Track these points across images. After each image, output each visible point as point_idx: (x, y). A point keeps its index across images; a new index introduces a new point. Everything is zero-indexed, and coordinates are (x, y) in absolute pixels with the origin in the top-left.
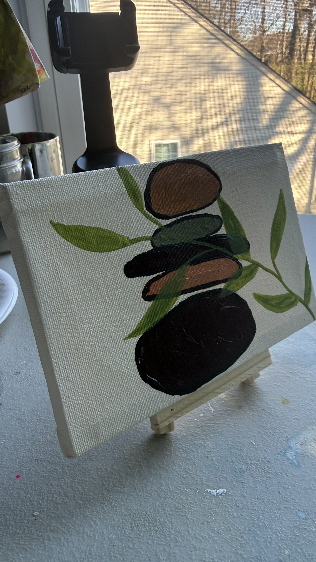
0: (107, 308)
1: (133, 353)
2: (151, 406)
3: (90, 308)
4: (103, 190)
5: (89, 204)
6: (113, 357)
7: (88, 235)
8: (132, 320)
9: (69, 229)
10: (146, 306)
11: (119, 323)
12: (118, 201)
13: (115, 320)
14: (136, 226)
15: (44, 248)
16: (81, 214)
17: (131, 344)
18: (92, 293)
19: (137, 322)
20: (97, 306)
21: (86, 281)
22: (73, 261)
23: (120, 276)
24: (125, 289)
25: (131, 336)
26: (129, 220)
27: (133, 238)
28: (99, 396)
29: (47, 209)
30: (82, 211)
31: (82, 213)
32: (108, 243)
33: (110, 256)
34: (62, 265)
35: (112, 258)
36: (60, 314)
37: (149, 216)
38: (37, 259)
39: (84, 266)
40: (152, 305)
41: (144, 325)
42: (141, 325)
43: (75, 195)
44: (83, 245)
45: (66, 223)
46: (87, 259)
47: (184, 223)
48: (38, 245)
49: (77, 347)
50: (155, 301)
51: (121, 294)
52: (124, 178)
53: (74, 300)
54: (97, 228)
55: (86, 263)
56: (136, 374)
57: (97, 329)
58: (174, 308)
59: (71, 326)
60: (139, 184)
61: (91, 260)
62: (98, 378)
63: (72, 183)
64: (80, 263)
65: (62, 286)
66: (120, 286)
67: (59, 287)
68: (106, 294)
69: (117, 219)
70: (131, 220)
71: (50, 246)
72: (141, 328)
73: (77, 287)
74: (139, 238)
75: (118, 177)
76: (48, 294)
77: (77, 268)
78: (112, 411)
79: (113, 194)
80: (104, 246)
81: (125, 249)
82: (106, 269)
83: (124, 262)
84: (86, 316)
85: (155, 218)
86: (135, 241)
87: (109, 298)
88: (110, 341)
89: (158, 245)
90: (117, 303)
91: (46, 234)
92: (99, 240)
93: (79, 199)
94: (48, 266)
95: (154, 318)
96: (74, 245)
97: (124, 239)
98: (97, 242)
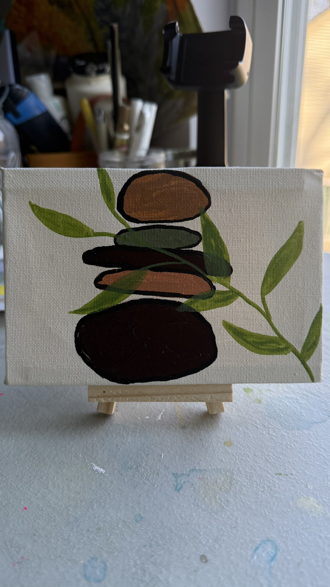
0: (60, 282)
1: (74, 326)
2: (79, 377)
3: (45, 277)
4: (78, 185)
5: (64, 194)
6: (55, 323)
7: (58, 220)
8: (80, 299)
9: (43, 211)
10: (96, 292)
11: (67, 297)
12: (91, 197)
13: (64, 294)
14: (103, 222)
15: (20, 221)
16: (55, 201)
17: (74, 318)
18: (50, 266)
19: (84, 303)
20: (52, 278)
21: (47, 255)
22: (40, 237)
23: (77, 260)
24: (79, 272)
25: (76, 312)
26: (97, 216)
27: (97, 232)
28: (36, 348)
29: (28, 192)
30: (57, 199)
31: (57, 201)
32: (73, 230)
33: (73, 241)
34: (30, 237)
35: (74, 243)
36: (21, 274)
37: (118, 216)
38: (12, 228)
39: (49, 243)
40: (102, 293)
41: (90, 308)
42: (87, 306)
43: (54, 185)
44: (52, 226)
45: (41, 206)
46: (53, 239)
47: (155, 230)
48: (16, 217)
49: (27, 303)
50: (105, 291)
51: (75, 275)
52: (101, 179)
53: (34, 267)
54: (67, 216)
55: (51, 241)
56: (73, 344)
57: (47, 295)
58: (124, 303)
59: (27, 286)
60: (114, 186)
61: (55, 240)
62: (39, 334)
63: (54, 175)
64: (46, 240)
65: (27, 253)
66: (76, 268)
67: (24, 253)
68: (62, 271)
69: (87, 212)
70: (99, 216)
71: (25, 221)
72: (87, 309)
73: (39, 257)
74: (103, 232)
75: (96, 177)
76: (15, 256)
77: (42, 243)
78: (44, 365)
79: (87, 190)
80: (69, 232)
81: (87, 239)
82: (67, 251)
83: (84, 249)
84: (41, 282)
85: (124, 219)
86: (98, 234)
87: (64, 275)
88: (56, 309)
89: (120, 243)
90: (70, 281)
91: (24, 211)
92: (67, 226)
93: (56, 189)
94: (20, 235)
95: (101, 305)
96: (44, 224)
97: (89, 230)
98: (64, 227)
